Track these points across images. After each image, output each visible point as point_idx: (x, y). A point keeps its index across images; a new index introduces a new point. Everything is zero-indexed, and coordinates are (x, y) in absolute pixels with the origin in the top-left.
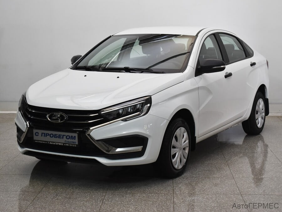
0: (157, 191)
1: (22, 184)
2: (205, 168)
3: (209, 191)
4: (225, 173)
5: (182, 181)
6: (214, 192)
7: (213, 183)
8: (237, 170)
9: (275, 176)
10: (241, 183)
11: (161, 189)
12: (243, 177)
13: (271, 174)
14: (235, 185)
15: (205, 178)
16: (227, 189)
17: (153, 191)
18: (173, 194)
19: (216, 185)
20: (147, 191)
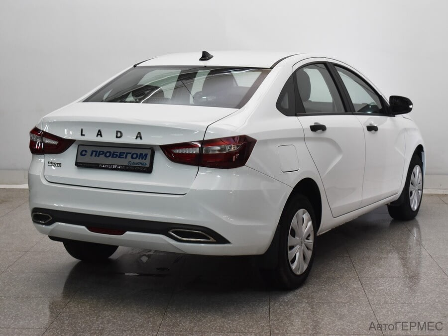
0: (242, 328)
1: (18, 314)
2: (322, 285)
3: (330, 328)
4: (356, 295)
5: (285, 310)
6: (338, 330)
7: (336, 314)
8: (375, 290)
9: (439, 301)
10: (383, 315)
11: (251, 324)
12: (386, 302)
13: (431, 298)
14: (374, 317)
15: (323, 303)
16: (359, 324)
17: (237, 328)
18: (269, 334)
19: (341, 318)
20: (226, 328)
